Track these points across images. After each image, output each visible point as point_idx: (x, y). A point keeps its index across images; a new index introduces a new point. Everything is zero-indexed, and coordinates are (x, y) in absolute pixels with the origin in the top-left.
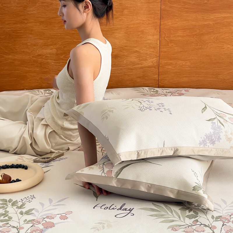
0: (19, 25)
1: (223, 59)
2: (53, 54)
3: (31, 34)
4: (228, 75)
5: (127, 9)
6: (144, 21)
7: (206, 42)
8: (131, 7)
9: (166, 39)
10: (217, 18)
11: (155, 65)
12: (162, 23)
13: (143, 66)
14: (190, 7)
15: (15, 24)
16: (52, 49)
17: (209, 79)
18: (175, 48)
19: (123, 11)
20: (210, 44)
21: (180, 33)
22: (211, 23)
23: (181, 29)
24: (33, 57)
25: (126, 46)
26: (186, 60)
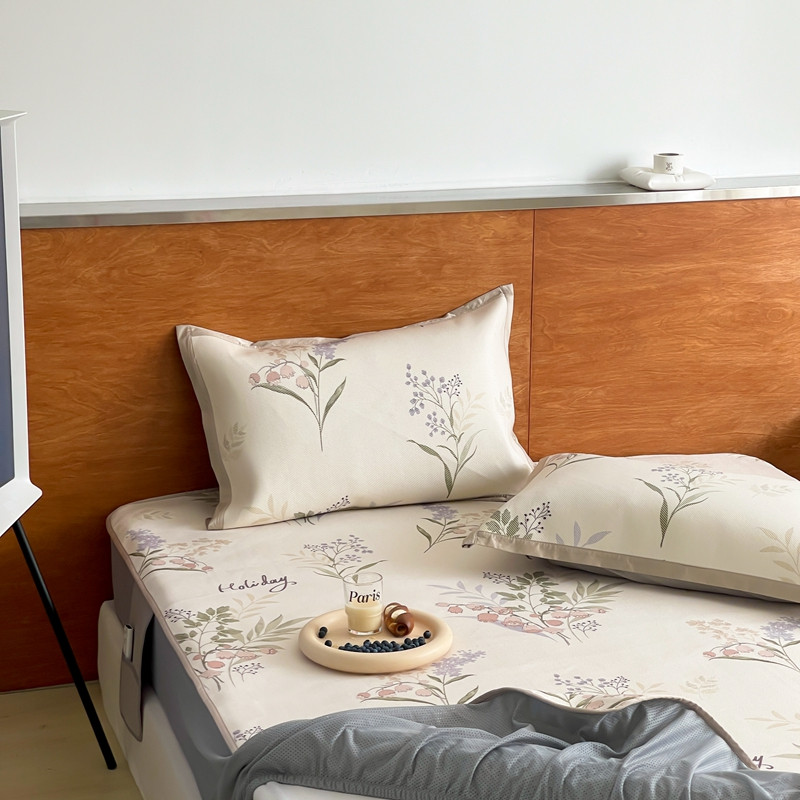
1: (682, 376)
4: (694, 415)
5: (451, 262)
7: (644, 335)
8: (460, 258)
9: (546, 332)
10: (666, 274)
12: (536, 293)
14: (604, 249)
17: (650, 429)
18: (569, 355)
19: (440, 269)
20: (651, 339)
21: (580, 317)
22: (653, 287)
23: (582, 307)
26: (596, 385)
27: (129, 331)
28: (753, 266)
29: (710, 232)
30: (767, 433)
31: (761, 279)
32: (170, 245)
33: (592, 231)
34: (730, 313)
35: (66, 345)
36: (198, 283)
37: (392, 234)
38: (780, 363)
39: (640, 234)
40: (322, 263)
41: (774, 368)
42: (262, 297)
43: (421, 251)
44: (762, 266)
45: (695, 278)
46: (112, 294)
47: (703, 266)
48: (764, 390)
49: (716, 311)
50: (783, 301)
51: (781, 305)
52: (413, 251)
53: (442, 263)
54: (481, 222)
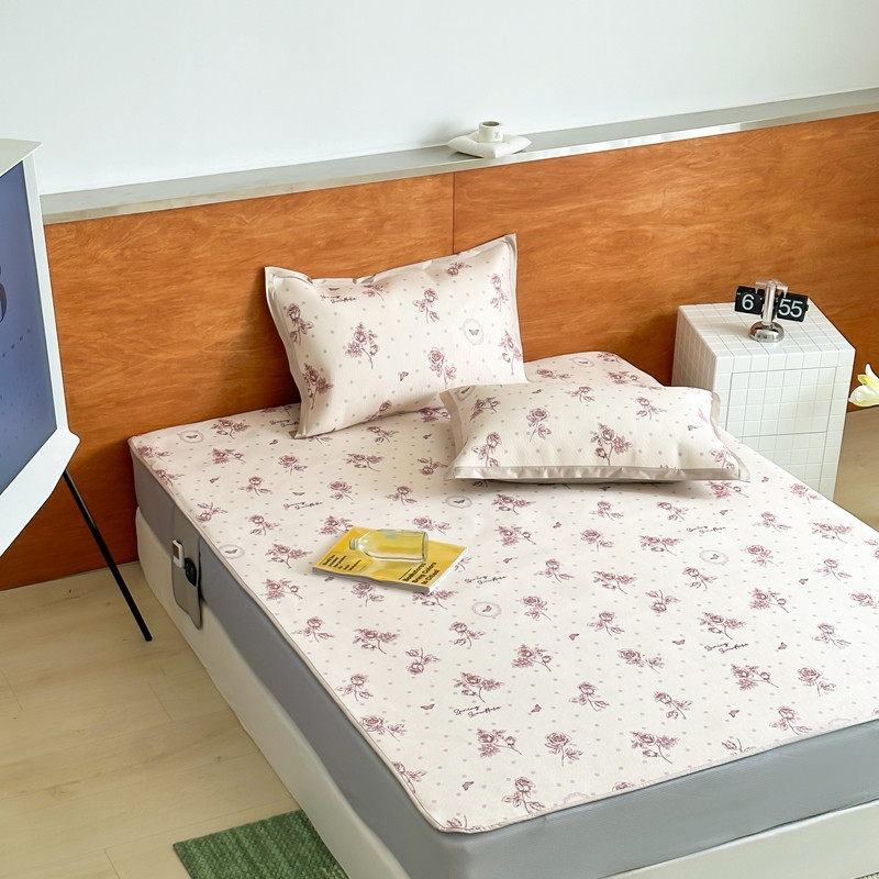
0: (174, 287)
3: (201, 301)
5: (390, 220)
6: (422, 239)
7: (540, 264)
8: (397, 216)
10: (556, 214)
12: (456, 239)
14: (508, 199)
15: (166, 285)
19: (381, 227)
20: (545, 267)
22: (546, 225)
24: (206, 349)
27: (141, 298)
28: (624, 202)
29: (590, 177)
30: (632, 331)
31: (629, 212)
32: (169, 226)
33: (500, 185)
34: (605, 241)
35: (93, 313)
36: (194, 254)
37: (343, 201)
38: (643, 276)
39: (536, 184)
40: (290, 229)
41: (638, 280)
42: (244, 261)
44: (629, 202)
45: (579, 215)
46: (126, 269)
47: (584, 205)
49: (595, 240)
50: (646, 227)
51: (644, 231)
52: (360, 213)
53: (383, 221)
54: (412, 186)
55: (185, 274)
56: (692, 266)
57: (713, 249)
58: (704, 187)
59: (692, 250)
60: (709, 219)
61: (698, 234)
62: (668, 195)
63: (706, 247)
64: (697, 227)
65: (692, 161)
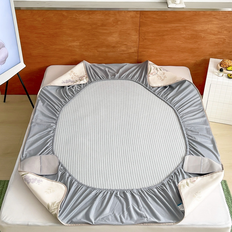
2: (78, 45)
3: (65, 35)
4: (177, 57)
5: (120, 21)
6: (130, 28)
7: (166, 39)
8: (122, 20)
9: (142, 37)
10: (172, 26)
11: (136, 51)
12: (140, 29)
13: (129, 52)
14: (157, 20)
15: (55, 29)
16: (77, 43)
17: (166, 59)
18: (148, 42)
19: (117, 23)
20: (168, 40)
21: (151, 35)
22: (169, 29)
23: (151, 32)
25: (119, 42)
26: (154, 49)
27: (48, 31)
28: (194, 26)
29: (184, 18)
30: (195, 62)
31: (196, 29)
32: (56, 14)
33: (154, 16)
34: (188, 36)
36: (63, 22)
37: (106, 14)
38: (199, 47)
39: (166, 17)
40: (90, 20)
41: (198, 48)
42: (77, 26)
43: (113, 18)
44: (196, 26)
45: (180, 28)
46: (44, 24)
47: (180, 25)
48: (195, 53)
49: (184, 35)
50: (202, 34)
51: (201, 35)
52: (111, 18)
53: (118, 21)
54: (127, 13)
55: (61, 27)
56: (217, 47)
57: (223, 43)
58: (222, 25)
59: (217, 42)
60: (223, 34)
61: (219, 38)
62: (210, 26)
63: (221, 42)
64: (219, 36)
65: (218, 17)
